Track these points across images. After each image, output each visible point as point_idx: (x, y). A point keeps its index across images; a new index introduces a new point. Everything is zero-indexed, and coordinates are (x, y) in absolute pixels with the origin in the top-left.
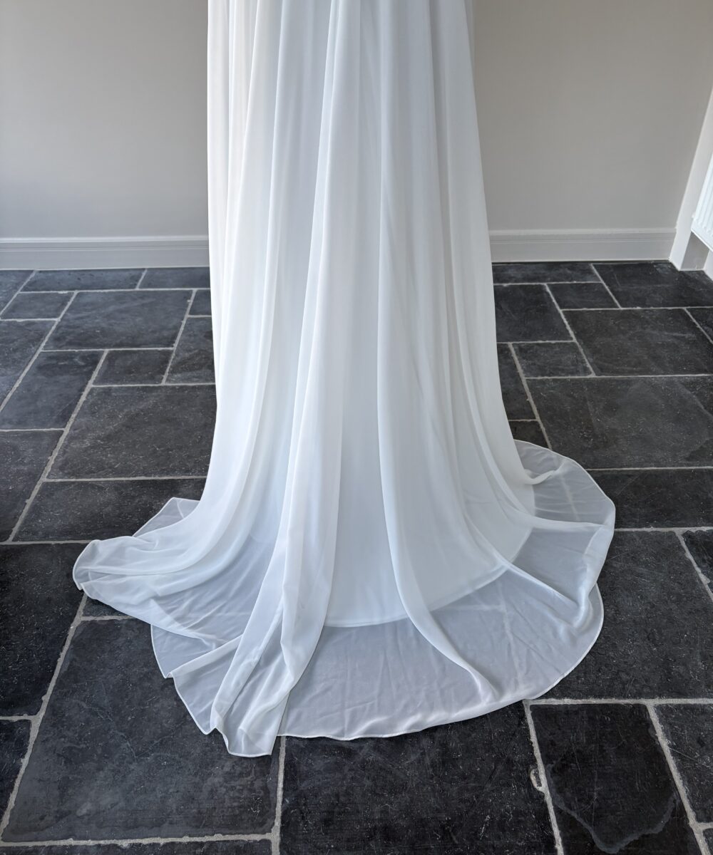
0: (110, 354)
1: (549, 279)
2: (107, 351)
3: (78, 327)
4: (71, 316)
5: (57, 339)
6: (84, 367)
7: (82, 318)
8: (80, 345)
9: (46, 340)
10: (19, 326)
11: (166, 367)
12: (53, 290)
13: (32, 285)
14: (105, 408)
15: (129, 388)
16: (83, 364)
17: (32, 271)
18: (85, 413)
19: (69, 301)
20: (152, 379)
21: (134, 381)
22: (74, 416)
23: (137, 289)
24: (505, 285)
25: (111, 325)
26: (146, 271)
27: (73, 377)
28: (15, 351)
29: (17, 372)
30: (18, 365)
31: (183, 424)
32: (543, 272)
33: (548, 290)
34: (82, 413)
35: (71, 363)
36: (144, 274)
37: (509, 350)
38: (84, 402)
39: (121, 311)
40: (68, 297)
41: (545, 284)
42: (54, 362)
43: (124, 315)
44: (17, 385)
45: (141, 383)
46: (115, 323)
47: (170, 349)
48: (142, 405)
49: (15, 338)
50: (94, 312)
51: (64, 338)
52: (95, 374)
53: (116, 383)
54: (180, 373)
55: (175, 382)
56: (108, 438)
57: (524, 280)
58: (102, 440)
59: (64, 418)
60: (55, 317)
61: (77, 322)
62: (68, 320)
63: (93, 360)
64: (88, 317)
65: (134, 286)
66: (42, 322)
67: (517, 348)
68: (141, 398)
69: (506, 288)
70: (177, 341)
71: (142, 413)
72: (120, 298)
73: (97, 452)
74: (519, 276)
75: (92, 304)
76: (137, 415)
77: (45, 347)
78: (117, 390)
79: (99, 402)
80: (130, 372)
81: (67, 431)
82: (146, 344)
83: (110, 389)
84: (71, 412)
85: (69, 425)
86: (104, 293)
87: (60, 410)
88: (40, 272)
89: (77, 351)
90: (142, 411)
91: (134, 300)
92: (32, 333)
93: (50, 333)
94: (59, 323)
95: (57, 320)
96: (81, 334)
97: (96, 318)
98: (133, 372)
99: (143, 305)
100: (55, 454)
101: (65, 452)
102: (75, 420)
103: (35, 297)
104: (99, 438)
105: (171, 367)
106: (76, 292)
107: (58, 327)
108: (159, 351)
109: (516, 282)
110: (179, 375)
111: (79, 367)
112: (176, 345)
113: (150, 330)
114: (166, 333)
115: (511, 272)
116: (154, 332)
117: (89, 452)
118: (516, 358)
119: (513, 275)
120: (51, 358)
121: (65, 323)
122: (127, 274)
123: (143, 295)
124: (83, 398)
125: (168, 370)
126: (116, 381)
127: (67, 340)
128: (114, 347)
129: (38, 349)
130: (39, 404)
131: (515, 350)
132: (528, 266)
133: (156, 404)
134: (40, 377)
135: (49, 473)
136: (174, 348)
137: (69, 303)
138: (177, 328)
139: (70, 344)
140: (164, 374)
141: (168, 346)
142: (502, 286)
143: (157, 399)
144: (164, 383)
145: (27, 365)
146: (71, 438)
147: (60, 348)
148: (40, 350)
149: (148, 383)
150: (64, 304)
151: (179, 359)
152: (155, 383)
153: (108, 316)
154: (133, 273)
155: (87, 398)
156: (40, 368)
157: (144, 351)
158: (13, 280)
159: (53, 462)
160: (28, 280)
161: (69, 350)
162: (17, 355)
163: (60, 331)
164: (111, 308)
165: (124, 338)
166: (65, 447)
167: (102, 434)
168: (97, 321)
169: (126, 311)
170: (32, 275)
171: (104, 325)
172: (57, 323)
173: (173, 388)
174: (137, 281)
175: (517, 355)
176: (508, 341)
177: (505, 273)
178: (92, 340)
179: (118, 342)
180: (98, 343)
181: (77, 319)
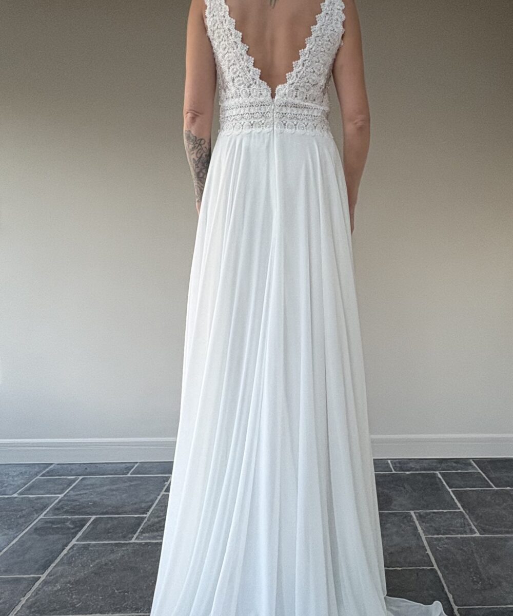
0: (96, 520)
2: (94, 517)
3: (76, 501)
4: (72, 493)
5: (57, 509)
6: (73, 529)
7: (81, 494)
8: (73, 513)
9: (48, 510)
10: (30, 500)
11: (138, 528)
12: (64, 476)
13: (49, 473)
14: (82, 559)
15: (104, 544)
16: (72, 526)
17: (52, 464)
18: (63, 563)
20: (124, 537)
21: (109, 539)
22: (53, 565)
23: (129, 475)
24: (408, 473)
25: (102, 499)
26: (138, 464)
27: (61, 536)
28: (20, 517)
29: (17, 532)
30: (19, 527)
31: (142, 571)
32: (435, 464)
33: (440, 476)
34: (61, 563)
35: (63, 525)
36: (136, 465)
37: (411, 516)
38: (65, 555)
39: (112, 490)
40: (74, 481)
41: (437, 472)
42: (49, 525)
43: (114, 493)
44: (14, 542)
45: (115, 540)
46: (105, 498)
47: (145, 515)
48: (112, 557)
49: (25, 508)
50: (91, 490)
51: (62, 508)
52: (80, 534)
53: (95, 541)
54: (149, 532)
55: (142, 539)
56: (77, 582)
57: (421, 470)
58: (72, 584)
59: (45, 567)
60: (60, 494)
61: (76, 498)
62: (69, 496)
63: (82, 523)
64: (85, 494)
65: (127, 473)
66: (48, 497)
67: (417, 514)
68: (112, 552)
69: (408, 475)
70: (150, 511)
71: (110, 563)
72: (113, 481)
73: (64, 594)
74: (418, 467)
75: (92, 485)
76: (106, 564)
77: (45, 514)
78: (94, 545)
79: (77, 555)
80: (108, 533)
81: (43, 577)
82: (125, 513)
83: (89, 545)
84: (51, 562)
85: (47, 572)
86: (103, 478)
87: (43, 561)
88: (58, 464)
89: (69, 517)
90: (110, 561)
91: (125, 482)
92: (39, 505)
93: (53, 504)
94: (62, 498)
95: (61, 496)
96: (77, 505)
97: (92, 494)
98: (110, 532)
99: (130, 486)
100: (28, 595)
101: (37, 594)
102: (53, 568)
103: (48, 481)
104: (69, 582)
105: (142, 529)
106: (81, 478)
107: (60, 501)
108: (135, 517)
109: (415, 471)
110: (147, 535)
111: (69, 528)
112: (149, 513)
113: (132, 503)
114: (143, 505)
115: (412, 465)
116: (135, 504)
117: (57, 594)
118: (417, 522)
120: (46, 522)
121: (66, 498)
122: (124, 465)
123: (131, 479)
124: (65, 552)
125: (139, 531)
126: (95, 539)
127: (64, 510)
128: (100, 514)
129: (39, 516)
130: (27, 556)
131: (416, 516)
132: (424, 461)
133: (123, 556)
134: (35, 536)
135: (18, 611)
136: (147, 515)
137: (74, 485)
138: (153, 501)
139: (67, 512)
140: (135, 534)
141: (144, 513)
142: (405, 473)
143: (125, 552)
144: (133, 541)
145: (27, 527)
146: (45, 583)
147: (57, 515)
148: (41, 517)
149: (120, 541)
150: (69, 485)
151: (149, 523)
152: (126, 541)
153: (102, 493)
154: (128, 465)
155: (68, 551)
156: (36, 530)
157: (123, 517)
158: (37, 469)
159: (24, 602)
160: (47, 470)
161: (64, 517)
162: (23, 520)
163: (61, 504)
164: (105, 488)
165: (110, 508)
166: (38, 589)
167: (72, 579)
168: (92, 496)
169: (117, 490)
170: (52, 466)
171: (96, 499)
172: (59, 498)
173: (140, 544)
174: (130, 470)
175: (418, 520)
176: (410, 510)
177: (408, 465)
178: (83, 510)
179: (105, 510)
180: (88, 512)
181: (77, 495)
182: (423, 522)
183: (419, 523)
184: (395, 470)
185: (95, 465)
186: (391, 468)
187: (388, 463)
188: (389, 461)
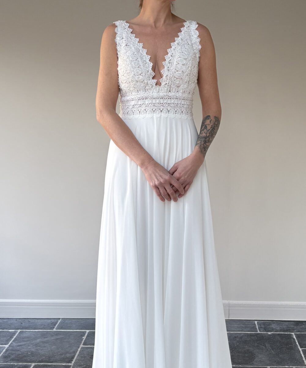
0: (35, 366)
1: (296, 331)
2: (33, 364)
3: (18, 351)
4: (15, 344)
5: (5, 357)
7: (21, 345)
8: (18, 361)
12: (6, 329)
19: (14, 335)
23: (55, 330)
24: (269, 333)
25: (37, 350)
26: (60, 320)
32: (292, 326)
33: (294, 337)
39: (44, 342)
40: (14, 333)
41: (293, 334)
43: (46, 345)
46: (40, 349)
47: (70, 364)
50: (28, 342)
51: (10, 356)
57: (281, 331)
61: (18, 348)
62: (13, 346)
64: (25, 345)
65: (53, 328)
69: (270, 335)
70: (74, 360)
72: (44, 335)
74: (278, 329)
75: (28, 337)
82: (56, 362)
86: (35, 332)
89: (16, 364)
91: (52, 336)
93: (2, 353)
94: (8, 348)
95: (7, 346)
96: (20, 354)
97: (29, 346)
99: (57, 339)
106: (19, 331)
107: (7, 350)
108: (63, 366)
109: (275, 332)
112: (73, 362)
113: (59, 353)
114: (68, 355)
115: (273, 326)
116: (62, 354)
119: (274, 328)
121: (11, 348)
122: (49, 321)
123: (57, 333)
127: (11, 358)
128: (38, 362)
136: (72, 364)
137: (15, 337)
138: (75, 352)
139: (13, 360)
141: (68, 362)
142: (267, 334)
147: (7, 362)
150: (11, 337)
153: (36, 345)
154: (53, 321)
157: (55, 365)
161: (12, 364)
163: (8, 353)
164: (38, 340)
165: (44, 357)
168: (29, 347)
169: (47, 342)
171: (33, 350)
172: (6, 348)
174: (55, 325)
176: (268, 365)
177: (271, 326)
178: (25, 358)
179: (41, 359)
180: (29, 360)
181: (19, 346)
184: (260, 331)
185: (28, 320)
186: (256, 329)
187: (254, 324)
188: (256, 322)
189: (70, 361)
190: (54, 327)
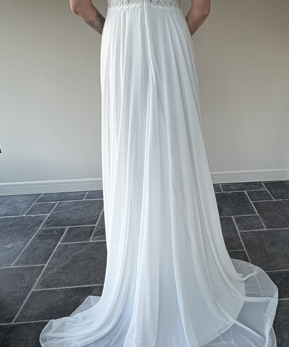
0: (69, 228)
1: (247, 189)
2: (68, 227)
3: (57, 217)
4: (55, 213)
5: (47, 223)
6: (57, 235)
7: (59, 213)
8: (57, 226)
9: (43, 223)
10: (32, 218)
11: (92, 233)
12: (49, 202)
13: (41, 200)
14: (65, 254)
15: (75, 244)
16: (57, 234)
17: (41, 194)
18: (55, 256)
19: (55, 206)
20: (86, 239)
21: (78, 241)
22: (50, 258)
23: (84, 200)
24: (230, 192)
25: (70, 216)
26: (88, 192)
27: (52, 240)
28: (29, 229)
29: (28, 239)
30: (29, 236)
31: (97, 259)
32: (244, 186)
33: (246, 194)
34: (54, 256)
35: (52, 233)
36: (87, 193)
37: (232, 219)
38: (56, 251)
39: (75, 210)
40: (54, 204)
41: (245, 191)
42: (45, 233)
43: (77, 211)
44: (27, 245)
45: (81, 241)
46: (73, 215)
47: (95, 225)
48: (80, 252)
49: (30, 223)
50: (64, 210)
51: (51, 222)
52: (62, 238)
53: (70, 242)
54: (98, 236)
55: (95, 240)
56: (64, 268)
57: (237, 190)
58: (61, 269)
59: (46, 260)
60: (48, 213)
61: (57, 215)
63: (62, 232)
64: (62, 213)
66: (42, 216)
67: (235, 218)
68: (80, 248)
69: (230, 193)
70: (98, 222)
71: (80, 255)
72: (76, 204)
73: (58, 275)
74: (235, 188)
75: (64, 207)
76: (78, 256)
77: (42, 227)
78: (70, 245)
79: (62, 251)
80: (76, 237)
81: (46, 265)
82: (84, 224)
83: (67, 245)
84: (49, 256)
85: (48, 263)
86: (70, 202)
87: (45, 256)
88: (45, 194)
89: (55, 228)
90: (80, 254)
91: (82, 204)
92: (37, 221)
93: (45, 220)
94: (50, 216)
95: (49, 215)
96: (58, 220)
97: (65, 213)
98: (78, 237)
99: (85, 207)
100: (40, 277)
101: (44, 276)
102: (51, 260)
103: (41, 205)
104: (60, 268)
105: (94, 233)
106: (58, 202)
107: (48, 218)
108: (90, 226)
109: (234, 191)
110: (97, 237)
111: (55, 235)
112: (97, 223)
113: (87, 217)
114: (93, 218)
116: (89, 218)
117: (55, 275)
118: (235, 223)
119: (233, 188)
120: (44, 232)
121: (52, 216)
122: (80, 193)
123: (85, 202)
124: (55, 250)
125: (93, 235)
126: (71, 241)
128: (71, 225)
129: (39, 228)
130: (36, 253)
131: (235, 219)
132: (238, 184)
133: (86, 250)
134: (38, 240)
135: (36, 286)
136: (96, 225)
137: (55, 207)
139: (53, 225)
140: (91, 237)
141: (94, 224)
142: (229, 193)
143: (87, 248)
144: (90, 241)
145: (33, 235)
146: (47, 269)
147: (48, 227)
148: (40, 228)
149: (84, 241)
150: (52, 208)
151: (98, 229)
152: (87, 241)
153: (71, 212)
154: (83, 193)
155: (57, 249)
156: (39, 237)
157: (84, 227)
158: (33, 198)
159: (38, 281)
160: (39, 198)
161: (52, 228)
162: (30, 231)
163: (49, 220)
164: (72, 209)
165: (76, 221)
166: (45, 273)
167: (61, 266)
169: (78, 209)
170: (41, 196)
171: (68, 216)
172: (48, 216)
173: (94, 243)
174: (84, 196)
175: (235, 221)
176: (232, 215)
177: (230, 187)
178: (62, 223)
179: (73, 223)
180: (65, 224)
181: (57, 214)
182: (238, 223)
183: (236, 223)
184: (224, 191)
185: (65, 194)
186: (221, 190)
187: (220, 187)
188: (220, 185)
189: (95, 223)
190: (83, 198)
